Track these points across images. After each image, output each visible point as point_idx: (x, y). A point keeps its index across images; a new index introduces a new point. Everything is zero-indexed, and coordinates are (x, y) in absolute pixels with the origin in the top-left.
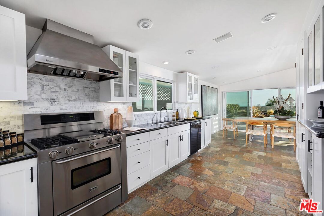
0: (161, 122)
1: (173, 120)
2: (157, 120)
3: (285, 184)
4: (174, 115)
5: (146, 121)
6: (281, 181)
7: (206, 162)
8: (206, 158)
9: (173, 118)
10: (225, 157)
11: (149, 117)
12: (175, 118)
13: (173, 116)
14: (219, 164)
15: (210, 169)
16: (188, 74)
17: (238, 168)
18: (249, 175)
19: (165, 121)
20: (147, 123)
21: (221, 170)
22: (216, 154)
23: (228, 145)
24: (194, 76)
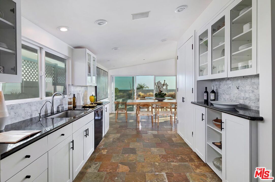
0: (52, 113)
1: (69, 109)
2: (46, 111)
3: (186, 159)
4: (71, 102)
5: (29, 114)
6: (182, 156)
7: (114, 155)
8: (112, 150)
9: (70, 106)
10: (128, 144)
11: (34, 108)
12: (72, 106)
13: (69, 103)
14: (128, 153)
15: (122, 163)
16: (88, 51)
17: (146, 153)
18: (159, 158)
19: (58, 112)
20: (29, 118)
21: (133, 160)
22: (119, 142)
23: (124, 128)
24: (92, 55)
